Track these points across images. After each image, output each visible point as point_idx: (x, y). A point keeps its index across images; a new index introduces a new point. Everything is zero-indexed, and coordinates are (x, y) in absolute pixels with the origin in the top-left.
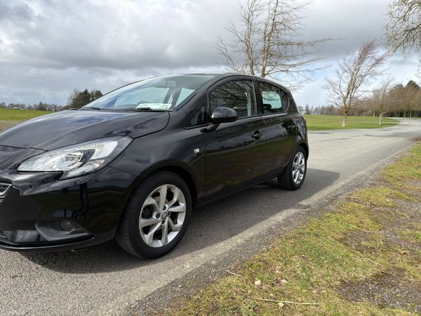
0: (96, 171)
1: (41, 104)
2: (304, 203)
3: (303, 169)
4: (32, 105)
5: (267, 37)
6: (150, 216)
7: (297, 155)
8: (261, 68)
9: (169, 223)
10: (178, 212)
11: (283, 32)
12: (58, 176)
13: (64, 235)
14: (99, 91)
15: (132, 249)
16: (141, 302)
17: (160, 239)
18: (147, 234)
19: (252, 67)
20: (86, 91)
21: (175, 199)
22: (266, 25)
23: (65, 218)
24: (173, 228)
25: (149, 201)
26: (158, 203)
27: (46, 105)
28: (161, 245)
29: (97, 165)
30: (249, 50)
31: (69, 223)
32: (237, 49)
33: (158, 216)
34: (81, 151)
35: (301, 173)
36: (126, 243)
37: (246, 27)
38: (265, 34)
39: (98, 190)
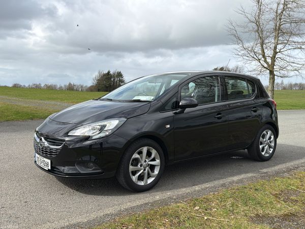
0: (107, 136)
1: (70, 84)
2: (265, 170)
3: (273, 144)
4: (63, 86)
5: (279, 16)
6: (136, 165)
7: (265, 132)
8: (273, 46)
9: (148, 171)
10: (155, 165)
11: (295, 10)
12: (87, 138)
13: (89, 171)
14: (120, 72)
15: (125, 183)
16: (126, 210)
17: (143, 181)
18: (134, 176)
19: (262, 46)
20: (109, 72)
21: (153, 156)
22: (278, 4)
23: (90, 161)
24: (151, 175)
25: (136, 156)
26: (141, 158)
27: (74, 85)
28: (143, 184)
29: (107, 133)
30: (259, 30)
31: (92, 164)
32: (247, 30)
33: (141, 166)
34: (99, 125)
35: (270, 147)
36: (122, 180)
37: (256, 8)
38: (276, 13)
39: (108, 148)
